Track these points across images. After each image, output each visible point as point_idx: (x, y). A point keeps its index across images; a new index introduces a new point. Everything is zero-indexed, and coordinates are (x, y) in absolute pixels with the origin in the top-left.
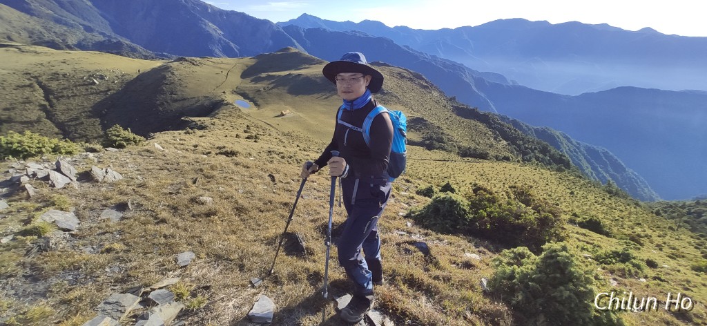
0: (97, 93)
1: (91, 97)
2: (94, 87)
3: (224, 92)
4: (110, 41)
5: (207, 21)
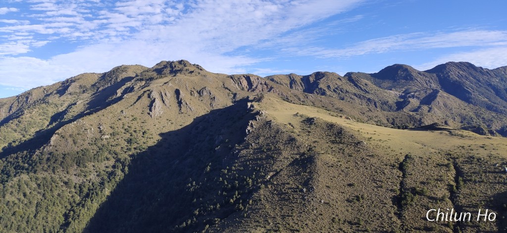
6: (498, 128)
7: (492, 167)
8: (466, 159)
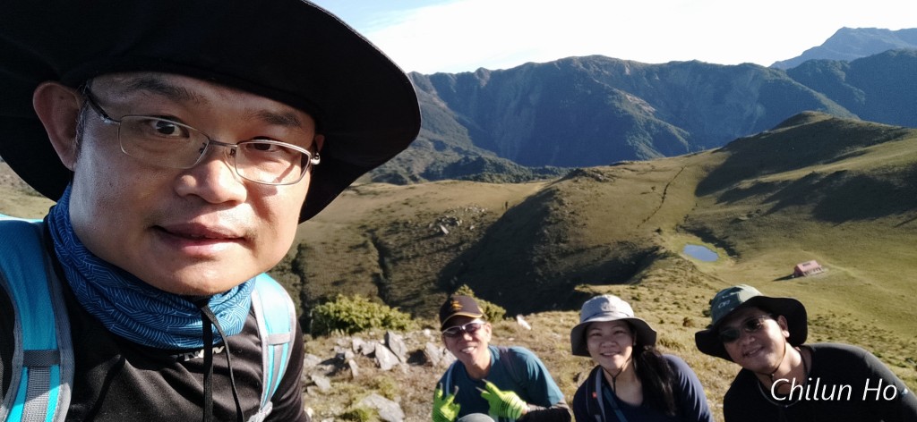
0: (445, 250)
1: (437, 257)
2: (442, 239)
3: (659, 231)
4: (466, 159)
5: (623, 93)
6: (422, 170)
7: (425, 230)
8: (389, 228)
